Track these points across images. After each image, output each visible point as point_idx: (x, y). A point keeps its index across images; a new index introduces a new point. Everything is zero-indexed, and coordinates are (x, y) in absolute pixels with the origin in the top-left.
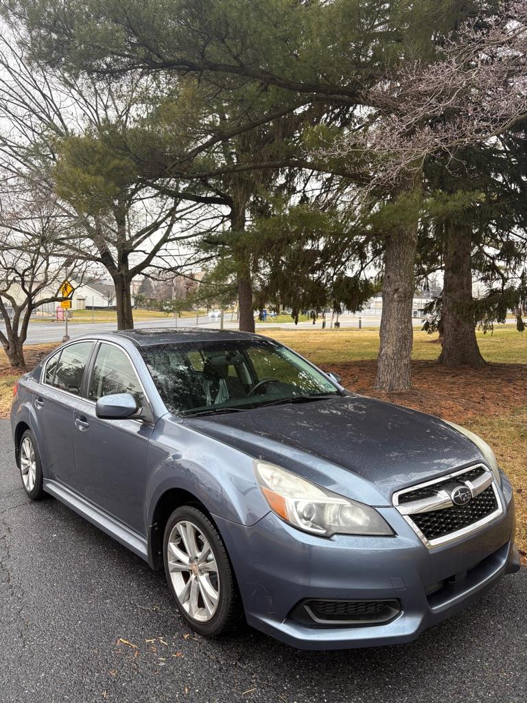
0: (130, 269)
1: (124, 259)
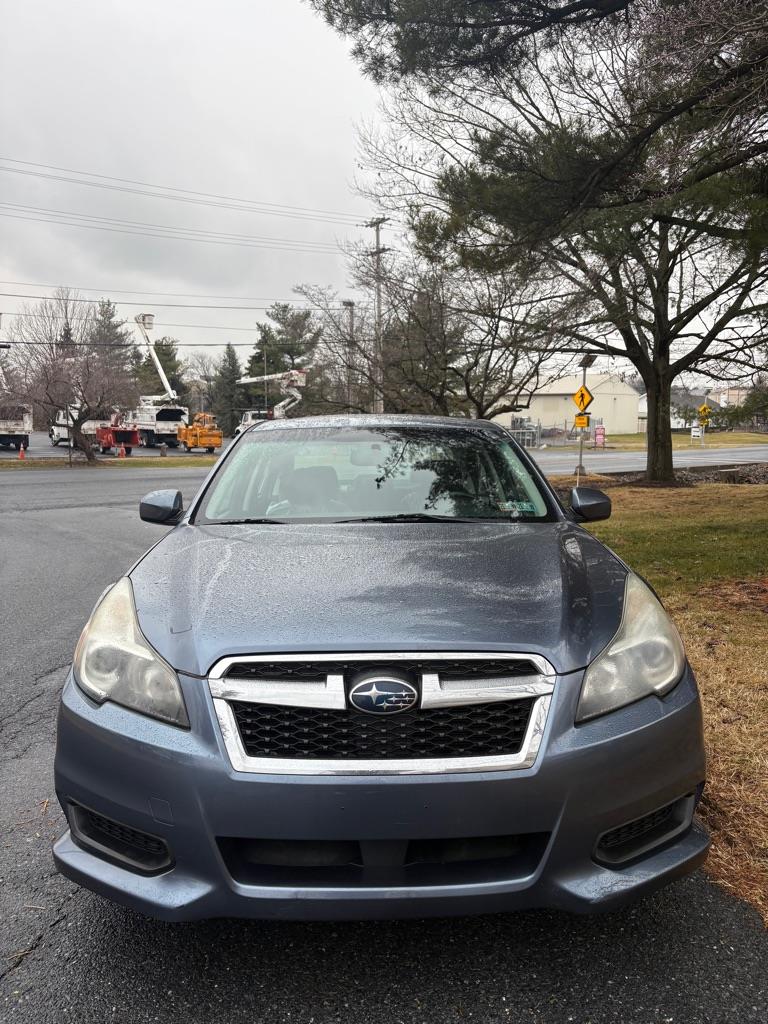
0: (671, 363)
1: (662, 350)
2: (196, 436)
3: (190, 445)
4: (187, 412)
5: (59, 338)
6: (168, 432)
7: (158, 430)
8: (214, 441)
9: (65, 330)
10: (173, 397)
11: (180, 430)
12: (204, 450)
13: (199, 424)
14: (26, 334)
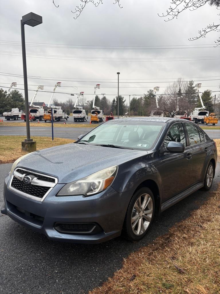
2: (209, 120)
3: (207, 123)
4: (208, 113)
5: (177, 92)
6: (202, 119)
7: (199, 118)
8: (215, 121)
9: (179, 90)
10: (204, 108)
11: (205, 118)
12: (212, 124)
13: (211, 116)
14: (169, 92)
